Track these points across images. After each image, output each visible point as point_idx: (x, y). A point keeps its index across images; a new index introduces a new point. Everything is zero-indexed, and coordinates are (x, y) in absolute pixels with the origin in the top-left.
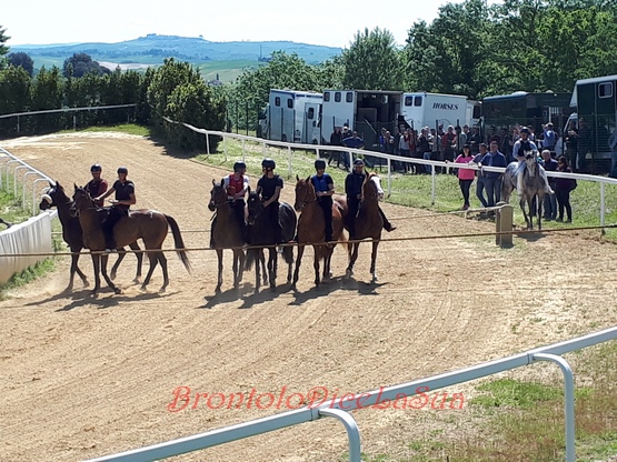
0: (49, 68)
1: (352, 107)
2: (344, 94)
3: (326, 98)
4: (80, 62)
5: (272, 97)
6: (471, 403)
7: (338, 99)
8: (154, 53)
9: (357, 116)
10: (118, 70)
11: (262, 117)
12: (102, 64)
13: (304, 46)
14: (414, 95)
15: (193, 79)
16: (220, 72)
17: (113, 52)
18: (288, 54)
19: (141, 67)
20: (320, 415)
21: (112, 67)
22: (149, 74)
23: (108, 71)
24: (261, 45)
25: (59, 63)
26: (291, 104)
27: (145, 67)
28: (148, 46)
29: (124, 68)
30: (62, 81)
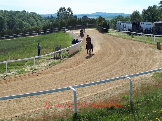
0: (80, 18)
1: (131, 24)
2: (130, 22)
3: (127, 23)
4: (85, 17)
5: (117, 23)
6: (152, 77)
7: (129, 23)
8: (97, 15)
9: (132, 26)
10: (91, 18)
11: (115, 26)
12: (88, 17)
13: (123, 14)
14: (143, 22)
15: (104, 20)
16: (108, 18)
17: (91, 15)
18: (121, 15)
19: (95, 18)
20: (125, 78)
21: (90, 18)
22: (97, 19)
23: (89, 18)
24: (116, 14)
25: (81, 17)
26: (121, 24)
27: (96, 18)
28: (96, 14)
29: (92, 18)
30: (82, 20)
